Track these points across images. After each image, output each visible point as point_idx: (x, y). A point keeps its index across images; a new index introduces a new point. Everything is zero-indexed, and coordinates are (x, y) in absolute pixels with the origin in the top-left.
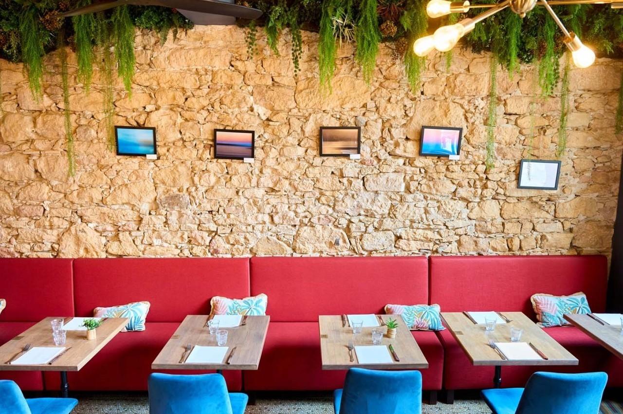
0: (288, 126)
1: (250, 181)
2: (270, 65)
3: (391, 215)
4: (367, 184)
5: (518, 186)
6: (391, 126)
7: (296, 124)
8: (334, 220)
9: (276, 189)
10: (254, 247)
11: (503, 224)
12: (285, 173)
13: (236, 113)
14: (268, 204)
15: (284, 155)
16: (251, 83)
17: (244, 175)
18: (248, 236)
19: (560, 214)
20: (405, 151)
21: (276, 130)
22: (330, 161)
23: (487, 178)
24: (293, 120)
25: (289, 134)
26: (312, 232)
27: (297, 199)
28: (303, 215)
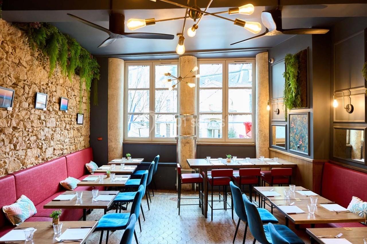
0: (23, 90)
1: (8, 124)
2: (19, 53)
3: (53, 139)
4: (47, 123)
5: (77, 124)
6: (53, 95)
7: (27, 88)
8: (38, 144)
9: (18, 127)
10: (8, 168)
11: (74, 139)
12: (22, 118)
13: (3, 77)
14: (15, 137)
15: (22, 107)
16: (10, 60)
17: (4, 118)
18: (6, 161)
19: (83, 134)
20: (56, 108)
21: (18, 91)
22: (37, 112)
23: (72, 121)
25: (23, 95)
26: (31, 152)
27: (26, 134)
28: (28, 142)
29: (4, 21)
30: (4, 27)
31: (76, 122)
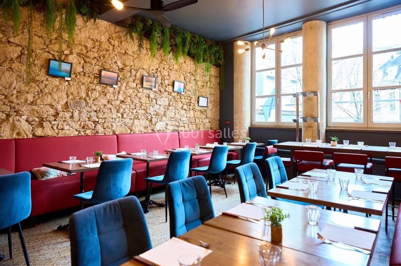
0: (130, 73)
1: (115, 97)
2: (125, 45)
3: (165, 115)
4: (157, 101)
5: (198, 106)
6: (165, 79)
7: (134, 72)
8: (146, 117)
9: (125, 101)
10: (115, 130)
11: (195, 120)
12: (129, 94)
13: (110, 63)
14: (122, 108)
15: (129, 86)
16: (117, 51)
17: (112, 93)
18: (113, 124)
19: (208, 116)
20: (169, 89)
21: (125, 74)
22: (145, 91)
23: (191, 102)
24: (133, 71)
25: (130, 77)
26: (139, 122)
27: (133, 107)
28: (135, 114)
29: (110, 23)
30: (110, 28)
31: (197, 104)
